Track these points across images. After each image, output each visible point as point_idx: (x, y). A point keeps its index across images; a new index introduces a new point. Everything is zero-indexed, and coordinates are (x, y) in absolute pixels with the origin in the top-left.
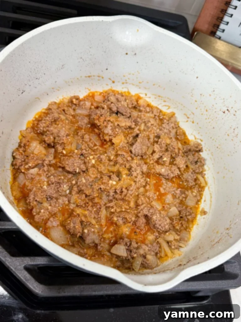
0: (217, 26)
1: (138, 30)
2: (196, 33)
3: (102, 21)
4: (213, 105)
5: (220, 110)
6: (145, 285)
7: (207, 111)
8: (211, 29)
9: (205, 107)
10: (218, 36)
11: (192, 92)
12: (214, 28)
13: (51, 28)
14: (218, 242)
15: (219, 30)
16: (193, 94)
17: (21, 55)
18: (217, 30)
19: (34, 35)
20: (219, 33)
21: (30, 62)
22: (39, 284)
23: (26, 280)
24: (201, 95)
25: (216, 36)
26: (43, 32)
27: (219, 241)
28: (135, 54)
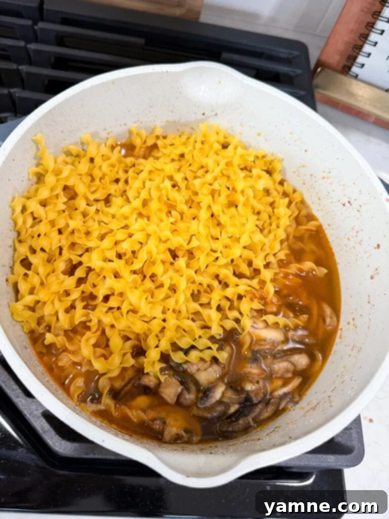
0: (352, 59)
1: (220, 82)
2: (319, 70)
3: (167, 72)
4: (328, 193)
5: (339, 201)
6: (188, 476)
7: (319, 199)
8: (344, 62)
9: (317, 193)
10: (354, 73)
11: (298, 171)
12: (348, 62)
13: (92, 86)
14: (313, 409)
15: (355, 64)
16: (299, 173)
17: (50, 125)
18: (353, 64)
19: (68, 96)
20: (355, 69)
21: (62, 132)
22: (61, 439)
23: (44, 432)
24: (311, 175)
25: (351, 73)
26: (81, 92)
27: (316, 406)
28: (216, 115)
